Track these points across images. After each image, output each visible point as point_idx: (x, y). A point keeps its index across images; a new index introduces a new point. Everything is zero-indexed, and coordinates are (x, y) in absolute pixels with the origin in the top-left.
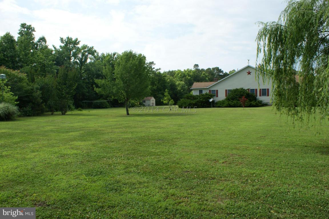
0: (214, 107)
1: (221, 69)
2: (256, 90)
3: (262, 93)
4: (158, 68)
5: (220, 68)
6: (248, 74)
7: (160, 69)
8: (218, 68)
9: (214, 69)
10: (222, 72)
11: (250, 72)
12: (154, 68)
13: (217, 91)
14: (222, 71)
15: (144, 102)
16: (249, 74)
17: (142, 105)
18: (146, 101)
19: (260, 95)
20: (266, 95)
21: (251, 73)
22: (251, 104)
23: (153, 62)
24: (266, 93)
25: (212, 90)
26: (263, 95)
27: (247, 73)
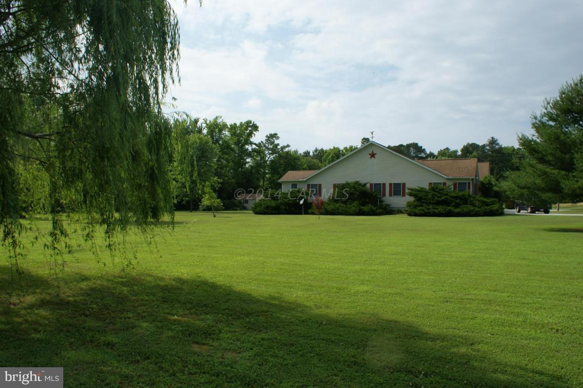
0: (306, 213)
1: (421, 147)
2: (384, 185)
3: (394, 191)
4: (285, 145)
5: (420, 145)
6: (371, 157)
7: (288, 146)
8: (417, 144)
9: (409, 146)
10: (424, 151)
11: (374, 152)
12: (278, 145)
13: (320, 185)
14: (424, 149)
15: (246, 203)
16: (373, 158)
17: (238, 209)
18: (249, 202)
19: (390, 195)
20: (400, 195)
21: (375, 156)
22: (360, 210)
23: (276, 134)
24: (400, 190)
25: (312, 185)
26: (394, 195)
27: (370, 154)
